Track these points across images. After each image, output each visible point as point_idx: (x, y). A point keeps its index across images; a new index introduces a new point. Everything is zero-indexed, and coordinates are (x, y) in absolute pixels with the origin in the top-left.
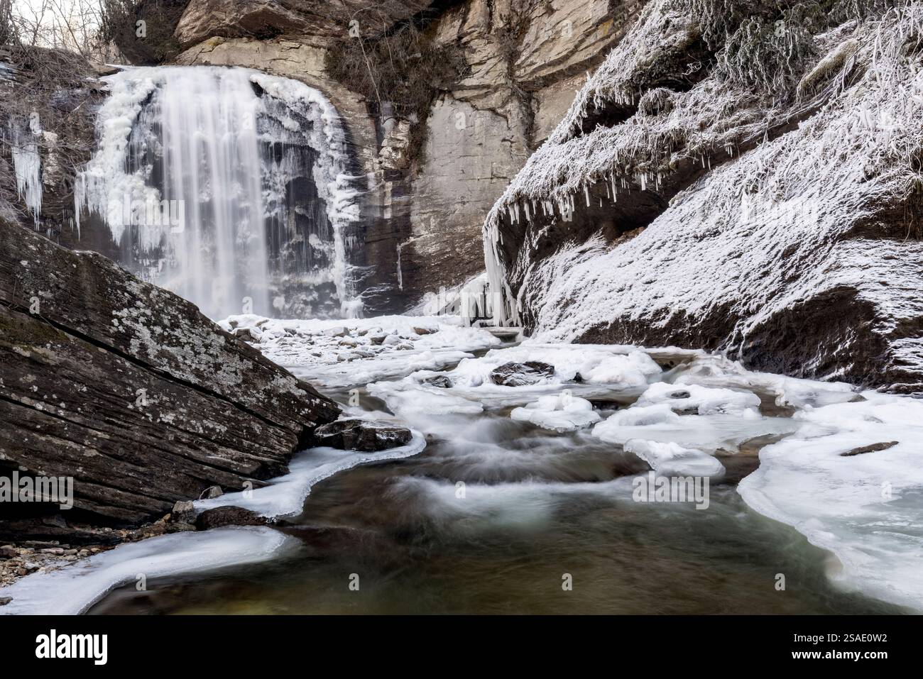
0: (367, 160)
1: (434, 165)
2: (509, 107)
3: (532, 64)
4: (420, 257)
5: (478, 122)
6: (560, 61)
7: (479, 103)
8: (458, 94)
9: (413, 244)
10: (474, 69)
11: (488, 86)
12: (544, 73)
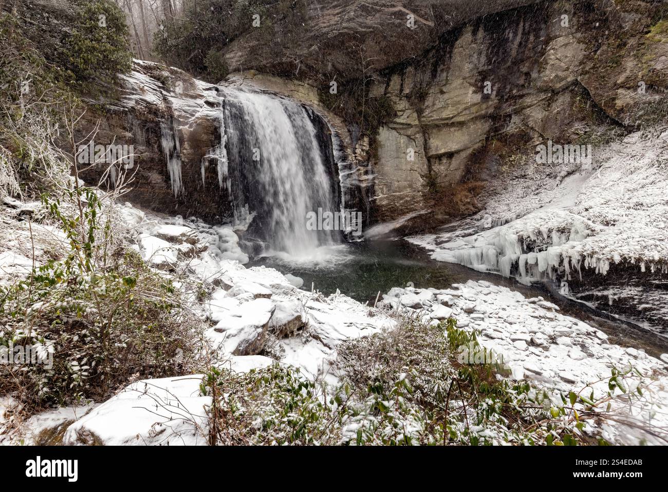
0: (349, 154)
1: (383, 161)
2: (417, 136)
3: (431, 116)
4: (378, 206)
5: (402, 141)
6: (447, 119)
7: (402, 132)
8: (391, 125)
9: (375, 200)
10: (399, 113)
11: (409, 124)
12: (437, 122)
